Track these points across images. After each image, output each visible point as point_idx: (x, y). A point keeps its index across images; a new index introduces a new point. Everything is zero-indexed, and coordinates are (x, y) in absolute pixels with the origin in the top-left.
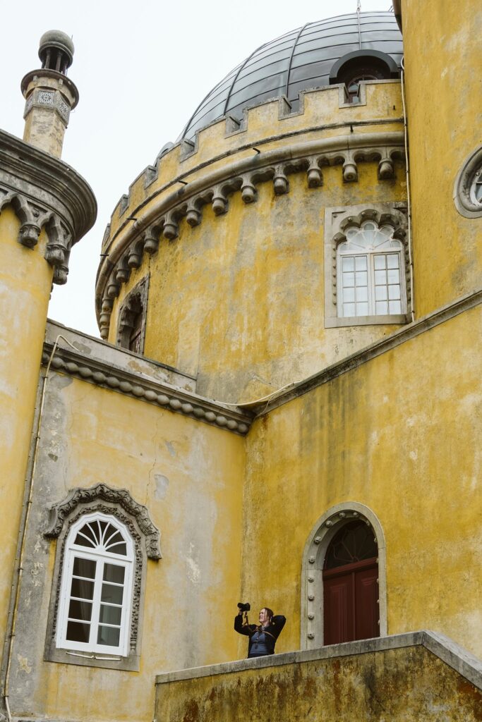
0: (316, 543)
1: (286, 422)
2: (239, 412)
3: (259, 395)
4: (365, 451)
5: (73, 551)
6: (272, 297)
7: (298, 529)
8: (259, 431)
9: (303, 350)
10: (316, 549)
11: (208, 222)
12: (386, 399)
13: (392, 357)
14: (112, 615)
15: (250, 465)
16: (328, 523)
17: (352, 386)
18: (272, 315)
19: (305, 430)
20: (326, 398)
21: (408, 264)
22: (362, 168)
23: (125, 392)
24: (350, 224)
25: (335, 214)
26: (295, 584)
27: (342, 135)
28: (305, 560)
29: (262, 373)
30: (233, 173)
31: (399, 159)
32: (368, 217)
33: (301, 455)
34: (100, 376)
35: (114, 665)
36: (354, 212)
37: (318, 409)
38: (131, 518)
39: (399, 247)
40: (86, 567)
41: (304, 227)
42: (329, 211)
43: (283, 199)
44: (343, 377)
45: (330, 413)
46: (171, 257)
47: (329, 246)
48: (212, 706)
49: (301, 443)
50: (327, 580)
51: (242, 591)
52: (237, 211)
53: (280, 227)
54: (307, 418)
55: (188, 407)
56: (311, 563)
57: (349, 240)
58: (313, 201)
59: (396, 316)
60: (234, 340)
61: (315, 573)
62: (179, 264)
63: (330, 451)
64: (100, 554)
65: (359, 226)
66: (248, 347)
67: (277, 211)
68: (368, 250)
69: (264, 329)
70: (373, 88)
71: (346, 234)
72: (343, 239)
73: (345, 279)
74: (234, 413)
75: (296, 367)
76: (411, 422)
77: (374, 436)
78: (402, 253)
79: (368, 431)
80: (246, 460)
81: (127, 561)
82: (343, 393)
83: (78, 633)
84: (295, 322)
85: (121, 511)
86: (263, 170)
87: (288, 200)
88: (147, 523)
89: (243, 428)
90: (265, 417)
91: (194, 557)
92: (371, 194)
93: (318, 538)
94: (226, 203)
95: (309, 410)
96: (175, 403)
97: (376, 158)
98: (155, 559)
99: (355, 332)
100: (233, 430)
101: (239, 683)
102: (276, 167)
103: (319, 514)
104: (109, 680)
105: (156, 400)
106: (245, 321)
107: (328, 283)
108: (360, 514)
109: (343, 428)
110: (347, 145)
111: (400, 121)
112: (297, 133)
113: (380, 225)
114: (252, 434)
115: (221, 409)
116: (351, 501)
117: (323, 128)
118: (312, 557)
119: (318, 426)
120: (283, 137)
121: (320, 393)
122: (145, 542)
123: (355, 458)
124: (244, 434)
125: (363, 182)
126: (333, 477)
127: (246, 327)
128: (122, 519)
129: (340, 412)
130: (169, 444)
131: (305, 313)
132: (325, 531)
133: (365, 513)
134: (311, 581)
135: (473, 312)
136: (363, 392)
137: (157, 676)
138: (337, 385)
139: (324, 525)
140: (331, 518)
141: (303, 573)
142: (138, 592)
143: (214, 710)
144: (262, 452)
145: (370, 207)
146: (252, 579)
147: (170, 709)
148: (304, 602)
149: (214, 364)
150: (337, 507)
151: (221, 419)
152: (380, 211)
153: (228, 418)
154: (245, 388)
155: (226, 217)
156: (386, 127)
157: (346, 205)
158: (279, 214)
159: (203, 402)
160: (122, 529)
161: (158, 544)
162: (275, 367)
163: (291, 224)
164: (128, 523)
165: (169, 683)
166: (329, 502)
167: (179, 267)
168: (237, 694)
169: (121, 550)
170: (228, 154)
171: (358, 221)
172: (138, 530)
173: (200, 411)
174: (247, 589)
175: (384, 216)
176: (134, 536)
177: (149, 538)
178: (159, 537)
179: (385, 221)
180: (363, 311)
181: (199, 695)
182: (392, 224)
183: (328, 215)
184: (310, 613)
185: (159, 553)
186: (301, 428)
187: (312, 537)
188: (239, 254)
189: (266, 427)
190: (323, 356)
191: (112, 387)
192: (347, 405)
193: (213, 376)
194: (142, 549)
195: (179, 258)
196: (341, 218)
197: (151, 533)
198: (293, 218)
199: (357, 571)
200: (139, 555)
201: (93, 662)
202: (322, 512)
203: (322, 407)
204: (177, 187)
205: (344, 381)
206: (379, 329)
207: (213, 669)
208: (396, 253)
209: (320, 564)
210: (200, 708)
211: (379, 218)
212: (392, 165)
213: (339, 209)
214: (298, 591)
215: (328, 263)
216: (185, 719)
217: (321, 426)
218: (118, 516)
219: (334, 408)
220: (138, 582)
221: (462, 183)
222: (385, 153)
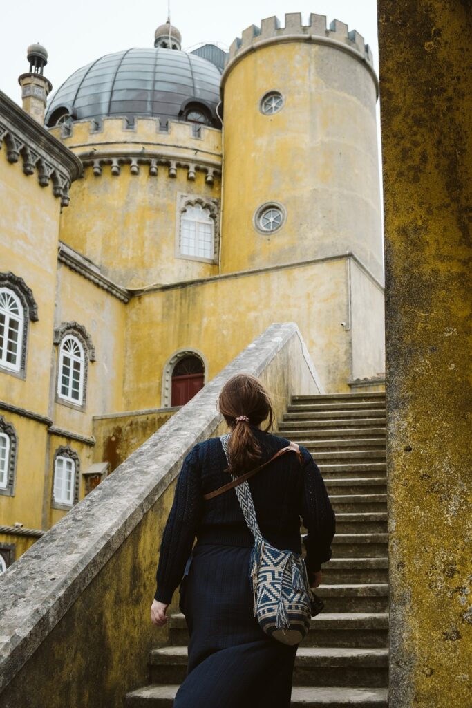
0: (171, 364)
1: (154, 303)
2: (126, 292)
3: (139, 285)
4: (200, 326)
5: (63, 353)
6: (146, 233)
7: (160, 356)
8: (135, 302)
9: (162, 267)
10: (170, 366)
11: (106, 176)
12: (212, 304)
13: (216, 286)
14: (76, 385)
15: (129, 320)
16: (179, 355)
17: (194, 294)
18: (146, 244)
19: (165, 309)
20: (179, 296)
21: (217, 234)
22: (198, 174)
23: (81, 274)
24: (189, 203)
25: (182, 197)
26: (158, 381)
27: (190, 154)
28: (164, 371)
29: (140, 274)
30: (127, 155)
31: (218, 175)
32: (199, 202)
33: (162, 321)
34: (74, 266)
35: (78, 409)
36: (192, 198)
37: (174, 300)
38: (84, 340)
39: (212, 222)
40: (66, 361)
41: (165, 199)
42: (179, 194)
43: (153, 178)
44: (189, 288)
45: (181, 304)
46: (79, 189)
47: (178, 213)
48: (131, 429)
49: (163, 315)
50: (173, 381)
51: (124, 382)
52: (125, 175)
53: (152, 195)
54: (167, 304)
55: (106, 286)
56: (168, 372)
57: (188, 212)
58: (171, 185)
59: (209, 260)
60: (124, 252)
61: (169, 377)
62: (85, 196)
63: (180, 321)
65: (193, 205)
66: (133, 258)
67: (151, 185)
68: (196, 219)
69: (142, 250)
70: (208, 131)
71: (186, 208)
72: (184, 211)
73: (185, 233)
74: (124, 292)
76: (224, 318)
77: (205, 320)
78: (213, 226)
79: (202, 317)
80: (126, 317)
81: (81, 360)
82: (189, 296)
83: (65, 391)
84: (159, 251)
85: (80, 336)
86: (144, 159)
87: (157, 180)
88: (91, 344)
89: (126, 300)
90: (140, 298)
91: (106, 363)
92: (200, 190)
93: (172, 362)
94: (119, 169)
95: (168, 299)
96: (101, 283)
97: (206, 171)
98: (92, 361)
99: (190, 264)
100: (121, 300)
101: (147, 419)
102: (153, 160)
104: (77, 414)
105: (93, 281)
106: (131, 243)
107: (177, 234)
108: (196, 354)
109: (189, 313)
110: (193, 161)
111: (221, 156)
112: (166, 145)
113: (204, 208)
114: (131, 304)
115: (119, 289)
116: (192, 347)
117: (180, 147)
118: (168, 370)
119: (174, 309)
120: (158, 144)
121: (175, 293)
122: (89, 352)
123: (194, 328)
124: (126, 303)
125: (197, 181)
126: (182, 333)
127: (131, 246)
128: (80, 340)
129: (187, 305)
130: (97, 304)
131: (164, 247)
132: (176, 359)
133: (199, 354)
134: (167, 381)
136: (200, 298)
137: (94, 417)
138: (185, 292)
139: (176, 356)
140: (180, 354)
141: (163, 377)
142: (86, 376)
143: (132, 431)
144: (137, 315)
145: (200, 198)
146: (130, 376)
147: (103, 431)
148: (163, 390)
149: (112, 263)
150: (184, 349)
151: (118, 295)
152: (205, 201)
153: (121, 294)
154: (131, 280)
155: (119, 178)
156: (213, 156)
157: (188, 192)
158: (151, 187)
159: (113, 285)
160: (80, 345)
161: (95, 355)
162: (147, 273)
163: (158, 195)
164: (82, 342)
165: (102, 419)
167: (85, 197)
168: (147, 423)
169: (78, 354)
170: (125, 142)
171: (193, 203)
172: (86, 347)
173: (110, 289)
174: (127, 381)
175: (207, 204)
176: (84, 349)
177: (91, 351)
178: (95, 351)
179: (207, 207)
180: (192, 253)
181: (121, 424)
182: (209, 209)
183: (179, 196)
184: (167, 395)
185: (96, 359)
186: (163, 308)
187: (168, 361)
188: (127, 203)
189: (140, 303)
190: (173, 272)
191: (76, 271)
192: (191, 303)
193: (111, 269)
194: (88, 355)
195: (86, 192)
196: (185, 200)
197: (92, 349)
198: (159, 191)
199: (190, 378)
200: (86, 358)
201: (71, 406)
202: (175, 350)
203: (176, 300)
204: (88, 150)
205: (190, 291)
206: (201, 264)
207: (132, 413)
208: (211, 225)
209: (171, 374)
210: (123, 430)
211: (204, 205)
212: (213, 178)
213: (185, 194)
214: (160, 384)
215: (177, 222)
216: (113, 435)
217: (176, 309)
218: (78, 338)
219: (183, 301)
220: (86, 371)
221: (258, 215)
222: (211, 170)
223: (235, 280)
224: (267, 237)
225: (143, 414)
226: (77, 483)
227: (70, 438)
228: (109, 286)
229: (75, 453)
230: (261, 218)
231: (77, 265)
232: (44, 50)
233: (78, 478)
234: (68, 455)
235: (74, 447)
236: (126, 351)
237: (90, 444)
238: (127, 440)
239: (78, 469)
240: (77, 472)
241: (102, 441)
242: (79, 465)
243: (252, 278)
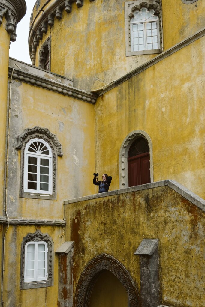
0: (125, 147)
1: (111, 98)
2: (91, 94)
3: (100, 87)
4: (144, 109)
5: (28, 154)
6: (103, 44)
7: (117, 142)
8: (100, 102)
9: (117, 67)
10: (124, 149)
11: (74, 10)
12: (152, 86)
13: (154, 68)
14: (45, 179)
15: (97, 116)
16: (129, 139)
17: (138, 82)
18: (103, 52)
19: (119, 101)
20: (127, 87)
21: (161, 26)
23: (44, 88)
24: (136, 9)
25: (129, 5)
26: (117, 164)
28: (120, 154)
29: (100, 77)
32: (143, 5)
33: (117, 111)
34: (33, 81)
35: (47, 198)
36: (137, 4)
37: (124, 92)
38: (50, 140)
39: (157, 19)
40: (32, 160)
41: (116, 12)
42: (126, 4)
44: (134, 78)
45: (129, 93)
46: (59, 27)
47: (127, 20)
48: (86, 212)
49: (117, 106)
50: (129, 162)
51: (96, 168)
52: (86, 5)
53: (105, 12)
54: (120, 96)
55: (70, 93)
56: (123, 155)
57: (135, 17)
59: (156, 50)
60: (88, 63)
61: (124, 159)
62: (63, 30)
63: (129, 109)
64: (38, 155)
65: (139, 10)
66: (94, 66)
67: (104, 4)
68: (143, 21)
69: (100, 58)
71: (134, 14)
72: (133, 16)
73: (134, 35)
74: (89, 95)
75: (114, 74)
76: (162, 96)
77: (147, 102)
78: (158, 22)
79: (145, 100)
80: (95, 114)
81: (49, 157)
82: (134, 84)
83: (32, 186)
84: (113, 54)
85: (46, 137)
88: (56, 142)
89: (93, 101)
90: (102, 96)
91: (76, 155)
93: (125, 145)
95: (120, 92)
96: (65, 91)
98: (60, 156)
99: (139, 58)
100: (89, 102)
101: (96, 203)
103: (125, 136)
104: (45, 203)
105: (57, 91)
107: (127, 36)
108: (142, 135)
109: (135, 99)
113: (149, 9)
114: (97, 103)
115: (84, 93)
116: (139, 130)
118: (123, 153)
119: (124, 99)
121: (125, 85)
122: (56, 149)
123: (140, 112)
124: (94, 104)
126: (131, 120)
127: (93, 57)
128: (46, 141)
129: (133, 92)
130: (63, 109)
131: (118, 50)
132: (128, 142)
133: (144, 134)
134: (123, 162)
135: (189, 47)
136: (142, 83)
137: (64, 202)
138: (132, 81)
139: (128, 140)
140: (130, 137)
141: (120, 160)
142: (54, 170)
143: (87, 213)
144: (102, 111)
146: (99, 163)
147: (70, 214)
148: (120, 171)
149: (80, 74)
150: (133, 132)
151: (84, 98)
152: (149, 3)
153: (87, 97)
154: (94, 83)
155: (83, 8)
157: (134, 0)
158: (105, 6)
159: (76, 91)
160: (47, 144)
161: (61, 150)
162: (106, 74)
163: (110, 10)
164: (49, 142)
165: (69, 204)
166: (129, 130)
167: (63, 31)
168: (96, 207)
169: (47, 153)
171: (139, 7)
172: (53, 145)
173: (75, 94)
174: (98, 167)
175: (150, 5)
176: (52, 147)
178: (62, 147)
179: (151, 8)
180: (142, 48)
181: (81, 208)
182: (154, 9)
183: (126, 6)
184: (123, 175)
185: (62, 153)
186: (117, 100)
187: (123, 145)
188: (88, 25)
189: (103, 100)
190: (125, 69)
191: (39, 86)
192: (136, 89)
193: (80, 79)
194: (55, 152)
195: (63, 28)
196: (132, 6)
197: (58, 146)
198: (111, 7)
199: (141, 158)
200: (54, 154)
201: (39, 197)
202: (127, 135)
203: (125, 91)
205: (134, 79)
206: (148, 56)
207: (86, 198)
208: (156, 22)
209: (126, 156)
210: (81, 212)
211: (148, 6)
213: (131, 2)
214: (118, 166)
215: (127, 27)
216: (76, 218)
217: (126, 99)
218: (44, 139)
219: (131, 91)
220: (54, 165)
223: (169, 57)
225: (93, 199)
226: (50, 261)
227: (38, 225)
228: (73, 92)
229: (46, 236)
231: (36, 81)
233: (51, 257)
234: (39, 239)
235: (44, 231)
236: (96, 142)
237: (61, 226)
238: (84, 222)
239: (50, 249)
240: (50, 251)
241: (70, 222)
242: (51, 246)
243: (184, 50)
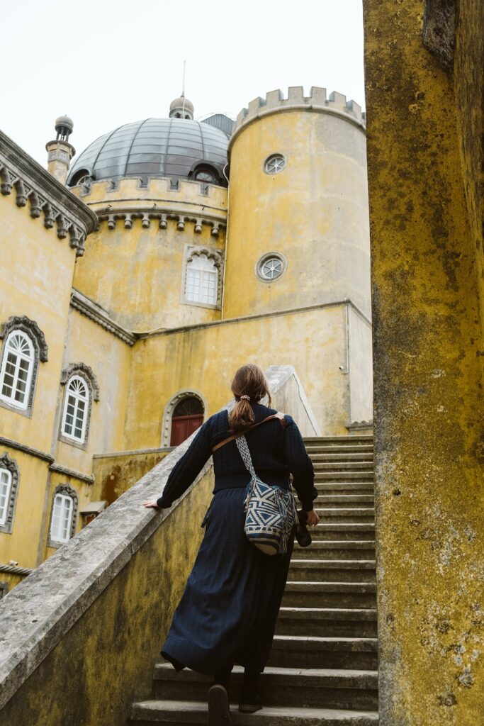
0: (172, 404)
1: (158, 346)
2: (132, 335)
3: (144, 329)
4: (201, 368)
5: (69, 393)
6: (154, 281)
7: (163, 397)
8: (140, 345)
9: (168, 312)
10: (171, 407)
11: (120, 229)
12: (213, 348)
13: (218, 330)
14: (79, 424)
15: (133, 362)
16: (179, 396)
17: (197, 338)
18: (153, 291)
19: (169, 352)
20: (182, 340)
21: (221, 282)
22: (205, 227)
23: (90, 318)
24: (195, 254)
25: (189, 248)
26: (158, 421)
27: (198, 210)
28: (165, 412)
29: (146, 318)
30: (139, 210)
31: (223, 228)
32: (204, 252)
33: (165, 363)
34: (84, 310)
35: (80, 447)
36: (198, 249)
37: (177, 344)
38: (89, 380)
39: (216, 271)
40: (72, 400)
41: (173, 250)
42: (186, 245)
43: (163, 231)
44: (192, 332)
45: (184, 347)
46: (93, 241)
47: (184, 263)
49: (166, 357)
50: (173, 421)
51: (125, 422)
52: (137, 228)
53: (160, 246)
54: (171, 346)
55: (113, 330)
56: (168, 413)
57: (193, 261)
58: (179, 237)
59: (212, 305)
60: (132, 298)
61: (169, 418)
63: (183, 364)
64: (76, 394)
65: (198, 256)
66: (140, 304)
67: (159, 237)
68: (202, 268)
69: (149, 297)
70: (214, 189)
71: (192, 258)
72: (191, 261)
73: (190, 281)
74: (130, 336)
75: (164, 320)
76: (225, 360)
77: (206, 363)
78: (217, 275)
79: (203, 359)
80: (131, 359)
81: (86, 400)
82: (191, 339)
83: (68, 430)
84: (165, 297)
85: (86, 376)
86: (155, 214)
87: (166, 233)
88: (96, 384)
89: (132, 343)
90: (145, 341)
91: (109, 402)
92: (206, 242)
93: (173, 403)
94: (132, 223)
95: (172, 342)
96: (109, 327)
97: (212, 225)
99: (193, 309)
100: (127, 343)
101: (146, 458)
102: (163, 215)
103: (175, 392)
104: (78, 452)
105: (102, 325)
106: (139, 289)
107: (183, 282)
108: (196, 395)
109: (191, 355)
110: (200, 216)
111: (226, 211)
112: (176, 202)
113: (208, 258)
114: (136, 347)
115: (126, 333)
116: (193, 389)
117: (189, 203)
118: (169, 410)
119: (176, 351)
120: (169, 201)
121: (178, 336)
122: (94, 392)
123: (196, 370)
124: (131, 346)
125: (204, 234)
126: (183, 376)
127: (139, 293)
128: (86, 380)
129: (190, 347)
130: (104, 346)
131: (170, 294)
132: (177, 399)
133: (199, 395)
134: (167, 421)
135: (258, 322)
136: (202, 342)
137: (94, 455)
138: (189, 335)
139: (177, 397)
140: (181, 395)
141: (164, 417)
142: (89, 415)
143: (131, 470)
144: (142, 357)
145: (206, 248)
146: (132, 416)
147: (102, 469)
148: (163, 430)
149: (120, 308)
150: (186, 390)
151: (124, 338)
152: (210, 252)
153: (127, 338)
154: (137, 324)
155: (131, 231)
156: (219, 212)
157: (195, 244)
158: (161, 239)
159: (120, 329)
160: (85, 385)
161: (99, 394)
162: (153, 317)
163: (167, 246)
164: (88, 382)
165: (102, 458)
166: (180, 387)
168: (146, 463)
169: (83, 394)
170: (138, 200)
171: (199, 253)
172: (91, 387)
173: (117, 332)
174: (129, 421)
175: (211, 255)
176: (90, 389)
177: (96, 391)
178: (100, 391)
179: (212, 257)
181: (121, 463)
182: (215, 259)
183: (186, 247)
184: (166, 435)
185: (99, 398)
186: (167, 351)
187: (170, 401)
188: (137, 254)
189: (145, 345)
190: (178, 317)
191: (86, 316)
192: (193, 346)
193: (119, 313)
194: (92, 395)
195: (100, 243)
196: (192, 250)
197: (97, 389)
198: (168, 243)
199: (190, 419)
200: (90, 398)
201: (73, 444)
202: (177, 391)
203: (179, 343)
204: (104, 206)
205: (192, 334)
206: (204, 310)
207: (132, 452)
208: (214, 273)
209: (171, 414)
210: (122, 469)
211: (209, 255)
212: (218, 231)
213: (191, 245)
214: (160, 424)
215: (184, 270)
216: (112, 474)
217: (178, 352)
218: (84, 378)
219: (186, 345)
220: (90, 410)
221: (259, 265)
222: (216, 224)
223: (237, 325)
224: (268, 285)
225: (143, 454)
226: (74, 521)
227: (70, 476)
228: (116, 330)
229: (74, 491)
230: (263, 267)
231: (87, 310)
232: (71, 121)
233: (75, 516)
234: (67, 493)
235: (74, 485)
236: (130, 392)
237: (89, 482)
238: (125, 479)
239: (75, 508)
241: (101, 480)
242: (77, 503)
243: (253, 323)
